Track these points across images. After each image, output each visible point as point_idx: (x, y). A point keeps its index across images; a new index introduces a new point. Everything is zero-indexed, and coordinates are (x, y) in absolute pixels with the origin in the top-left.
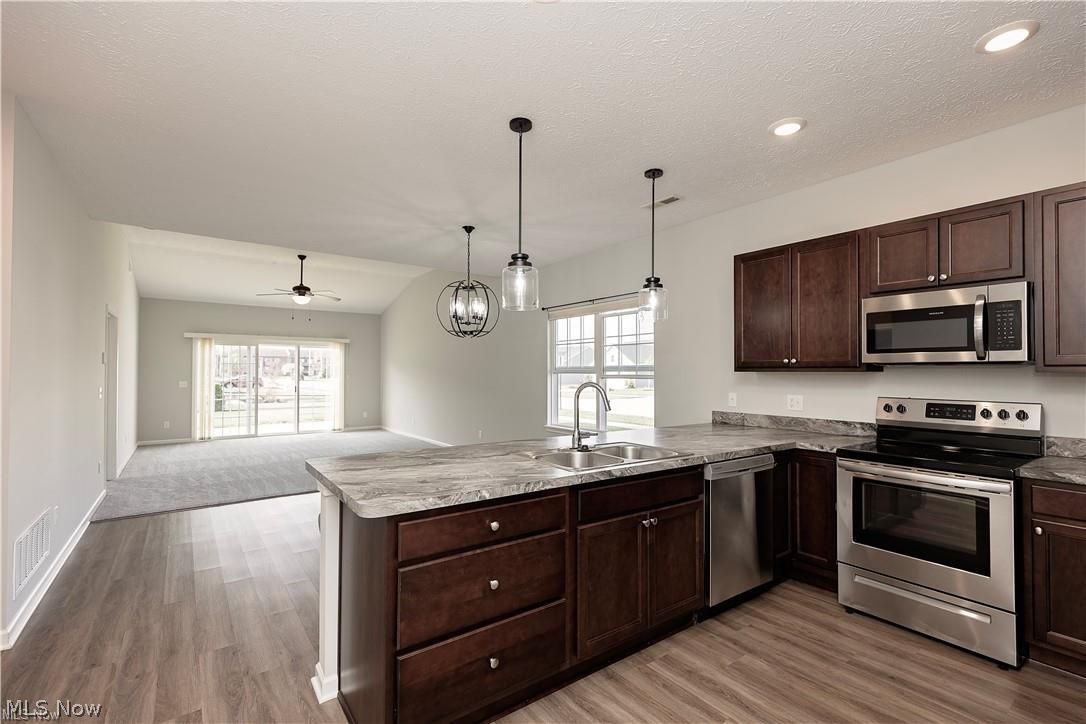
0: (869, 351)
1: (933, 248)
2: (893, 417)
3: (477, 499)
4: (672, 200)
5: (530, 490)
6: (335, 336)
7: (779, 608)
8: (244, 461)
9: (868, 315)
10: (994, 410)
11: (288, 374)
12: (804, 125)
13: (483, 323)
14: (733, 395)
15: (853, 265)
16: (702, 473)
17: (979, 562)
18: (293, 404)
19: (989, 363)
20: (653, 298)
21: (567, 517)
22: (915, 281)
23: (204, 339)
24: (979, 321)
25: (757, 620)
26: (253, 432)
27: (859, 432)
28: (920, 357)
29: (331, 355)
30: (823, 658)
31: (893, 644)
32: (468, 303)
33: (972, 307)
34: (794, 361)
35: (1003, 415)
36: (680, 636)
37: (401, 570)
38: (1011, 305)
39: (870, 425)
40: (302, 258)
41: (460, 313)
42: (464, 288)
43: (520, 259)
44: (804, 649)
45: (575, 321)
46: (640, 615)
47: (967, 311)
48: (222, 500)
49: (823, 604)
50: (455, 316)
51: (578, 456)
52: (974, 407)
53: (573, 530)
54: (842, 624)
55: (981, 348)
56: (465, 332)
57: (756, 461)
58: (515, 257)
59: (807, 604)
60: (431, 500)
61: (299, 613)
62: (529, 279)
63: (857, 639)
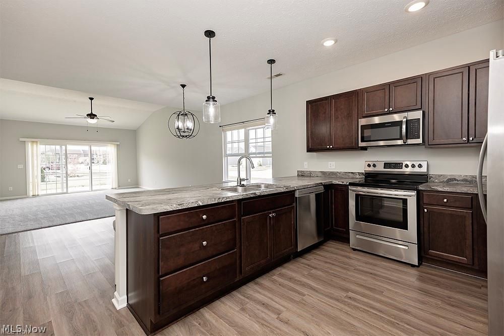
0: (362, 142)
1: (387, 97)
2: (371, 169)
3: (196, 205)
4: (279, 75)
5: (220, 201)
6: (111, 141)
7: (327, 251)
8: (61, 205)
9: (361, 126)
10: (410, 164)
11: (82, 163)
12: (336, 41)
13: (192, 131)
14: (306, 163)
15: (355, 105)
16: (294, 194)
17: (404, 225)
18: (89, 177)
19: (408, 144)
20: (272, 119)
21: (237, 213)
22: (380, 111)
23: (33, 142)
24: (404, 127)
25: (318, 256)
26: (65, 191)
27: (358, 176)
28: (382, 143)
29: (110, 151)
30: (345, 269)
31: (371, 261)
32: (184, 122)
33: (401, 122)
34: (331, 147)
35: (413, 166)
36: (286, 265)
37: (161, 238)
38: (416, 121)
39: (362, 173)
40: (91, 99)
41: (180, 127)
42: (182, 115)
43: (211, 98)
44: (337, 266)
45: (235, 132)
46: (269, 256)
47: (399, 123)
48: (51, 224)
49: (344, 248)
50: (178, 128)
51: (240, 189)
52: (402, 163)
53: (240, 220)
54: (352, 255)
55: (405, 138)
56: (183, 136)
57: (317, 189)
58: (209, 98)
59: (338, 249)
60: (175, 206)
61: (102, 272)
62: (216, 108)
63: (358, 260)
